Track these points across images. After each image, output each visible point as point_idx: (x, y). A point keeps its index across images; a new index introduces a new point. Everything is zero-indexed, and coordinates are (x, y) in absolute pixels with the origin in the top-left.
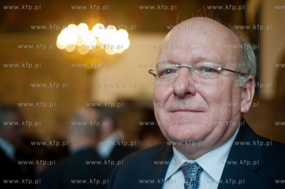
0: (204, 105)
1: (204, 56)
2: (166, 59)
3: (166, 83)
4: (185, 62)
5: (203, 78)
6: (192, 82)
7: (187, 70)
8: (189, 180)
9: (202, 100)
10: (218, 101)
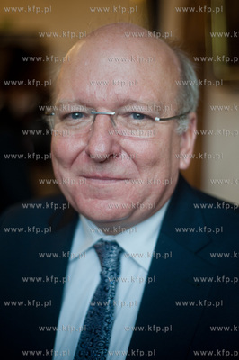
0: (133, 169)
1: (133, 97)
2: (74, 99)
3: (73, 133)
4: (105, 106)
5: (131, 129)
6: (116, 138)
7: (109, 118)
8: (107, 269)
9: (130, 162)
10: (154, 163)
